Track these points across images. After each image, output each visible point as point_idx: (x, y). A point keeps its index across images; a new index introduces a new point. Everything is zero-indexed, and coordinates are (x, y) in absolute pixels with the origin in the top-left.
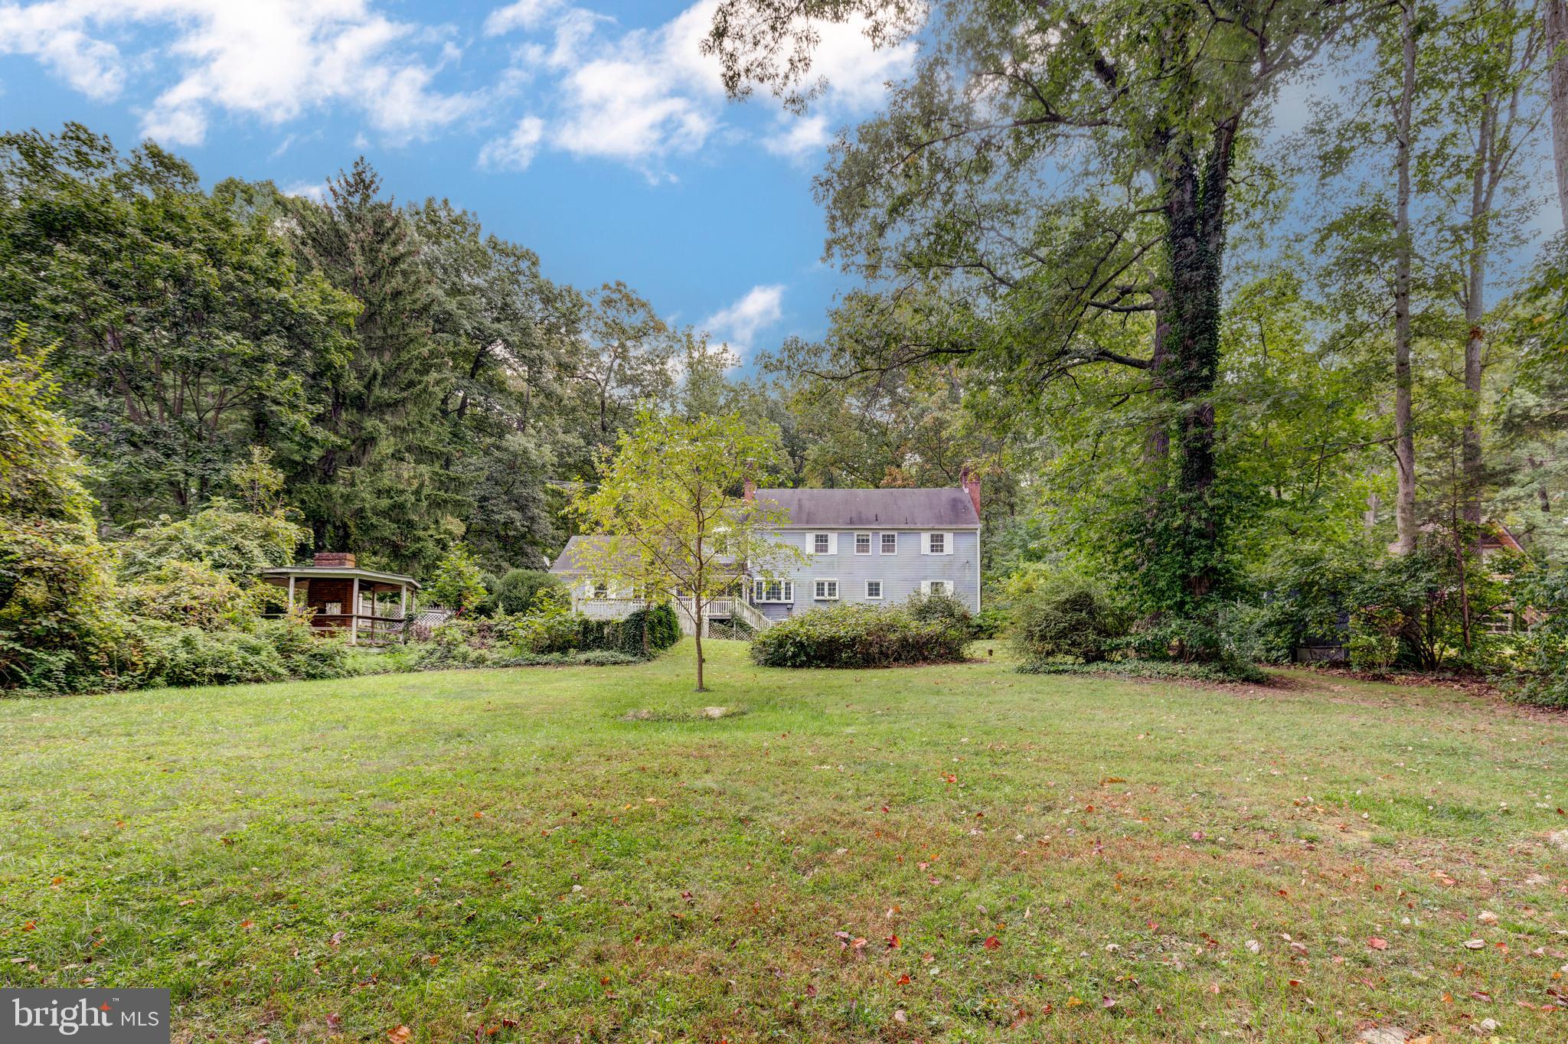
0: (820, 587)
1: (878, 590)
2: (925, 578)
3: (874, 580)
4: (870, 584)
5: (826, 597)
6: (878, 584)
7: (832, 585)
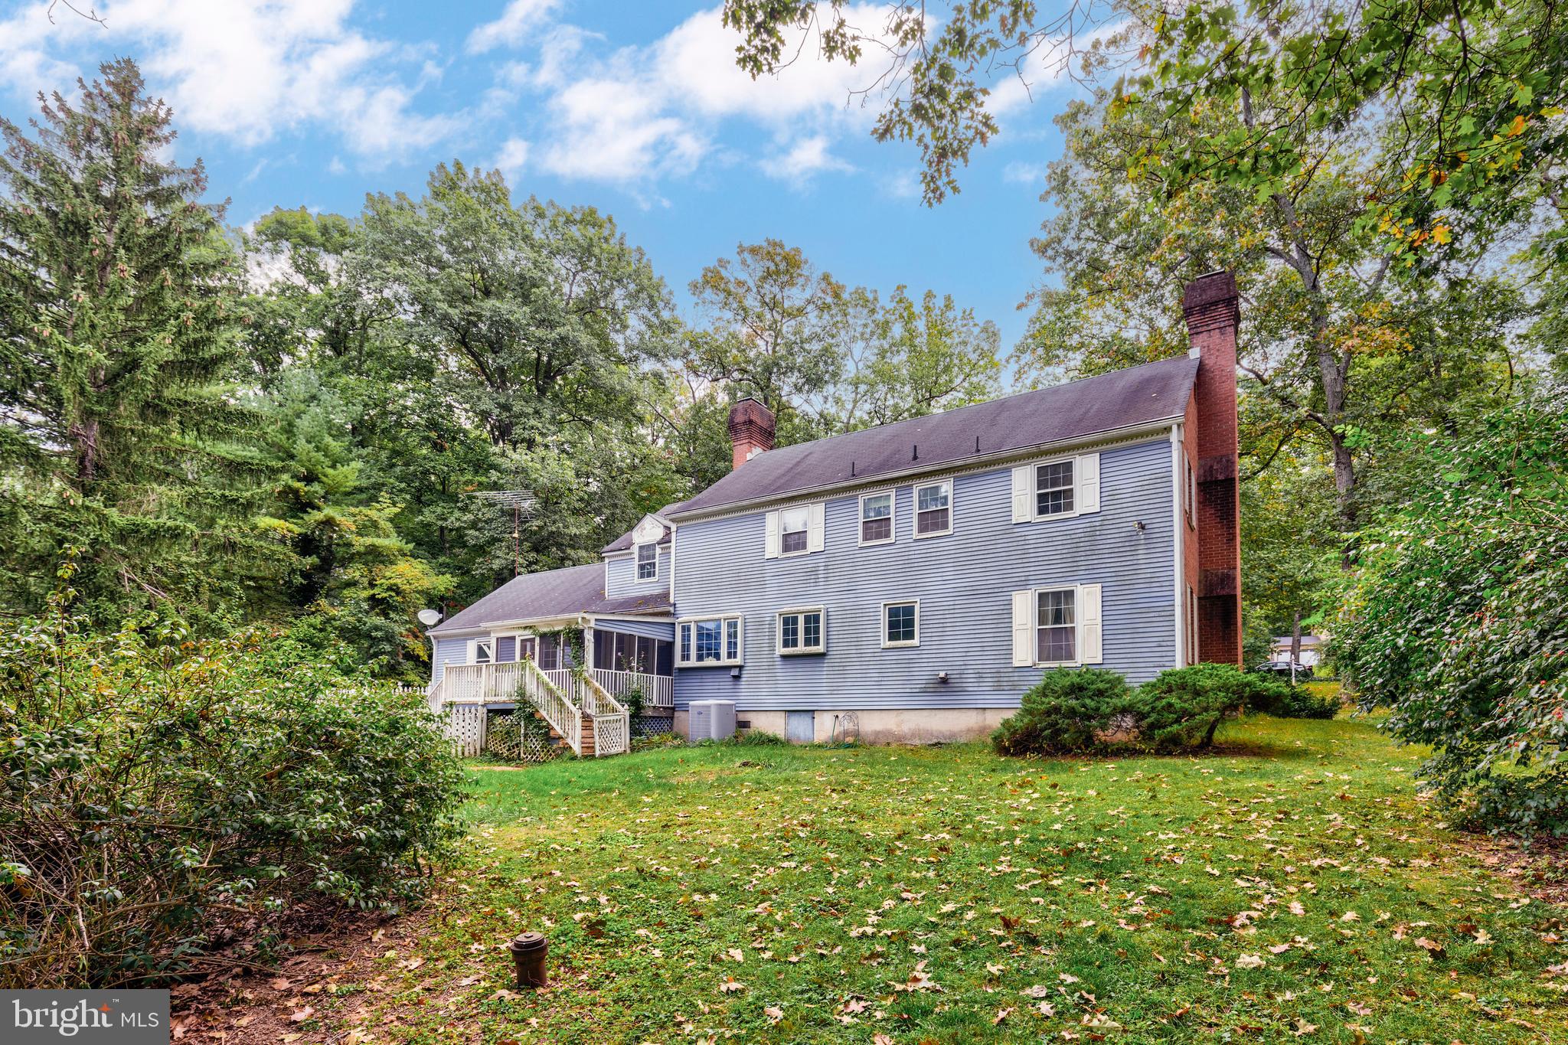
0: (790, 622)
1: (910, 623)
2: (1023, 585)
3: (900, 601)
4: (893, 612)
5: (801, 648)
6: (909, 611)
7: (812, 620)
